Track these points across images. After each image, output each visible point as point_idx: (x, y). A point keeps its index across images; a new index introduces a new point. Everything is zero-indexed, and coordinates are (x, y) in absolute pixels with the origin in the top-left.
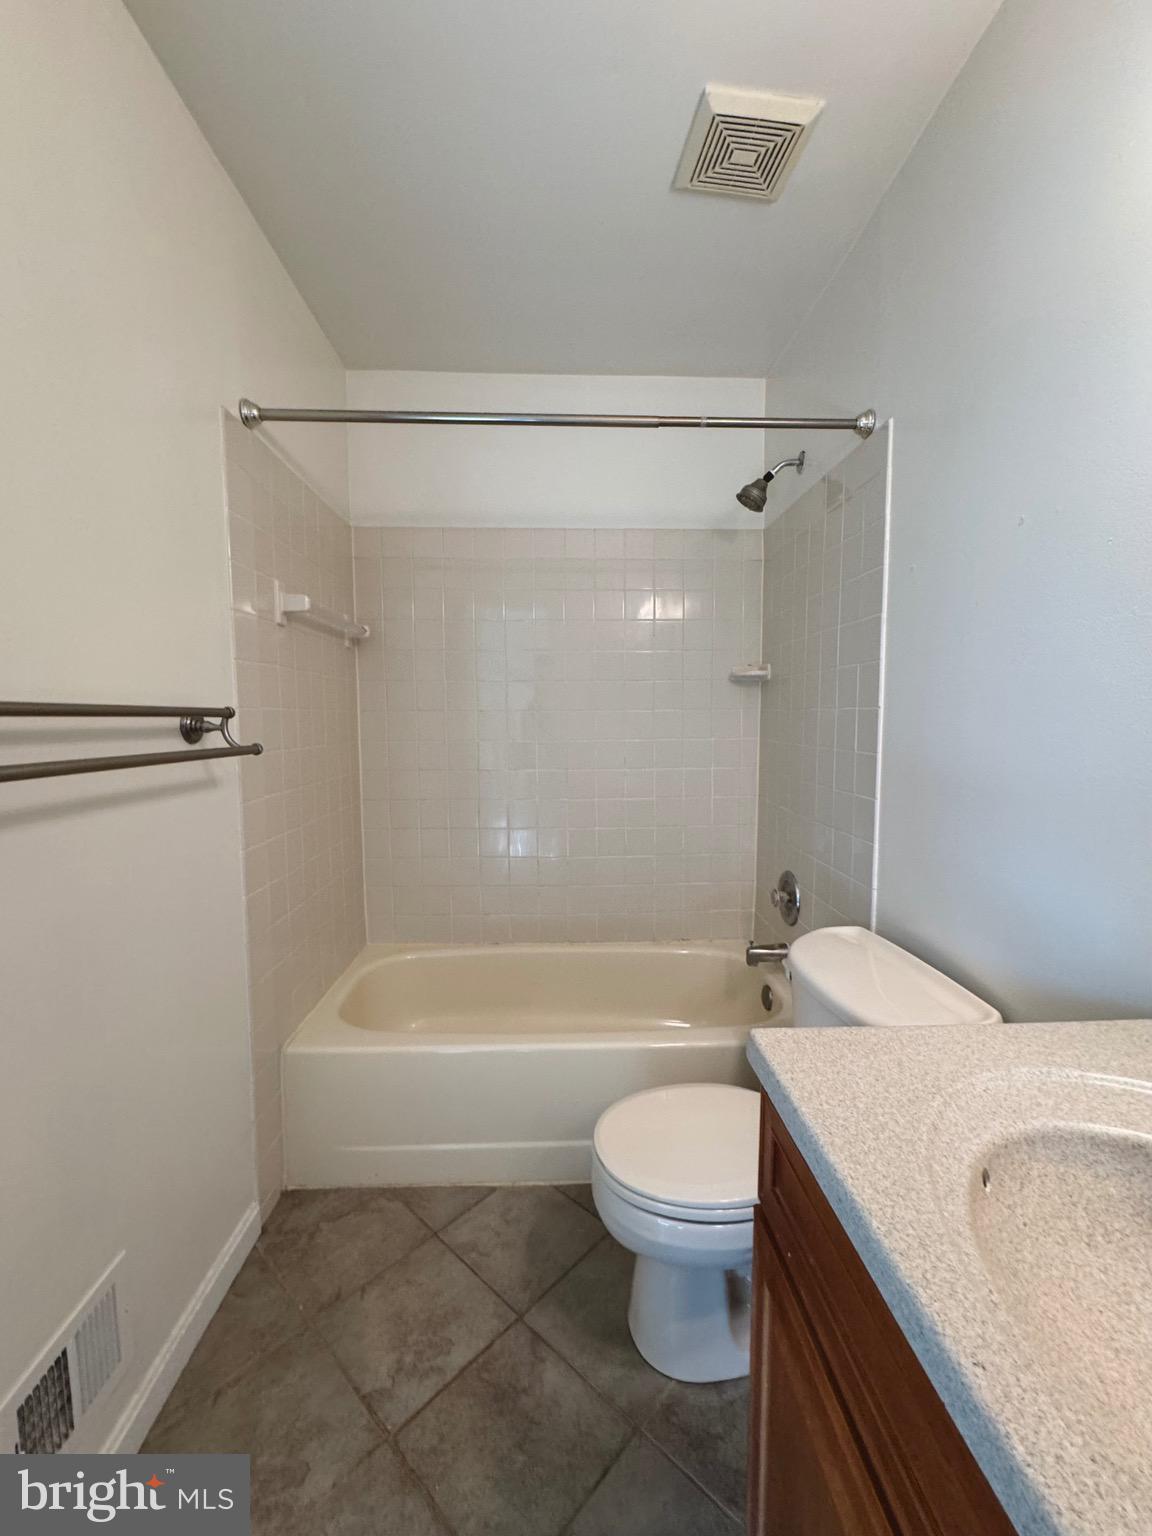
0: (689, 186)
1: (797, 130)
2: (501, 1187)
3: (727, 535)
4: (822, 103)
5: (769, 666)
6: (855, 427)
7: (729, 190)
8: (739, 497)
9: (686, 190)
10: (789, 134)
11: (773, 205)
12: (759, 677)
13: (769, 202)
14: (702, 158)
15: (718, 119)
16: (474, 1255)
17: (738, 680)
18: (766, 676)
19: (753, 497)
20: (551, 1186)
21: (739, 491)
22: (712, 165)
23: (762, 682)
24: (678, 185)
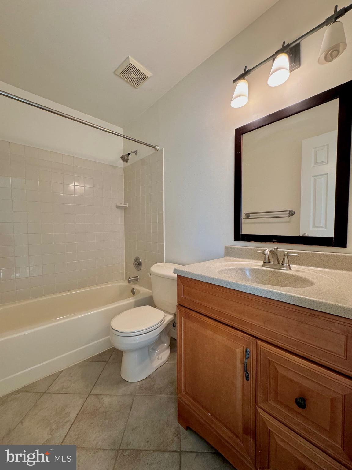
0: (119, 75)
1: (147, 77)
2: (64, 370)
3: (114, 167)
4: (152, 75)
5: (127, 204)
6: (155, 148)
7: (128, 81)
8: (121, 158)
9: (118, 75)
10: (145, 77)
11: (137, 89)
12: (124, 207)
13: (136, 88)
14: (124, 71)
15: (130, 65)
16: (64, 390)
17: (118, 207)
18: (127, 206)
19: (125, 158)
20: (82, 362)
21: (121, 156)
22: (126, 73)
23: (125, 208)
24: (116, 73)
